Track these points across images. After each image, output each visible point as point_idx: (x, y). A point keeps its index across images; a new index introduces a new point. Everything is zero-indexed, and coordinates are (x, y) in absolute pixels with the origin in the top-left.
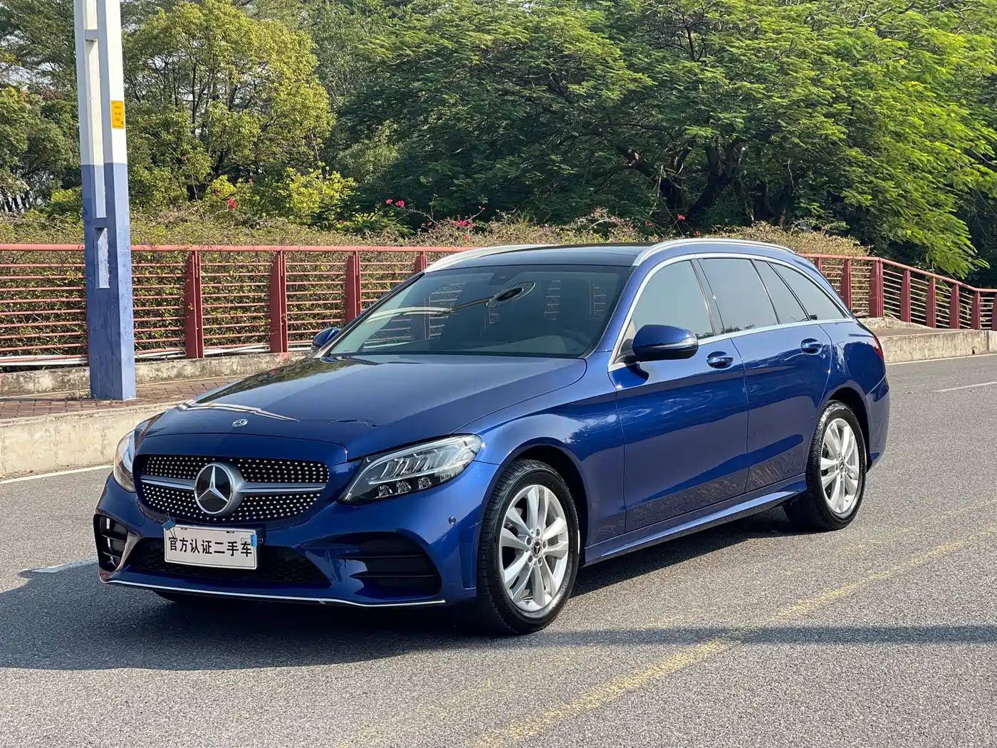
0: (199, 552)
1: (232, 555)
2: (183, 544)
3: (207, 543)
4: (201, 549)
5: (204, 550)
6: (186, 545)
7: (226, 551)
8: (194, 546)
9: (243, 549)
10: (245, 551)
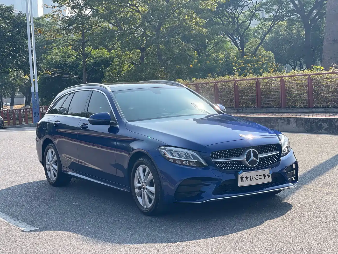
0: (253, 180)
1: (264, 179)
2: (247, 179)
3: (256, 176)
4: (254, 178)
5: (255, 179)
6: (248, 179)
7: (262, 178)
8: (251, 178)
9: (267, 176)
10: (268, 176)
